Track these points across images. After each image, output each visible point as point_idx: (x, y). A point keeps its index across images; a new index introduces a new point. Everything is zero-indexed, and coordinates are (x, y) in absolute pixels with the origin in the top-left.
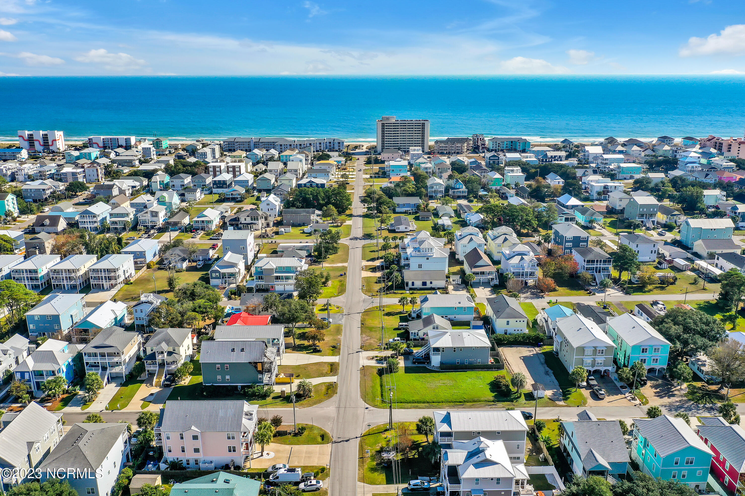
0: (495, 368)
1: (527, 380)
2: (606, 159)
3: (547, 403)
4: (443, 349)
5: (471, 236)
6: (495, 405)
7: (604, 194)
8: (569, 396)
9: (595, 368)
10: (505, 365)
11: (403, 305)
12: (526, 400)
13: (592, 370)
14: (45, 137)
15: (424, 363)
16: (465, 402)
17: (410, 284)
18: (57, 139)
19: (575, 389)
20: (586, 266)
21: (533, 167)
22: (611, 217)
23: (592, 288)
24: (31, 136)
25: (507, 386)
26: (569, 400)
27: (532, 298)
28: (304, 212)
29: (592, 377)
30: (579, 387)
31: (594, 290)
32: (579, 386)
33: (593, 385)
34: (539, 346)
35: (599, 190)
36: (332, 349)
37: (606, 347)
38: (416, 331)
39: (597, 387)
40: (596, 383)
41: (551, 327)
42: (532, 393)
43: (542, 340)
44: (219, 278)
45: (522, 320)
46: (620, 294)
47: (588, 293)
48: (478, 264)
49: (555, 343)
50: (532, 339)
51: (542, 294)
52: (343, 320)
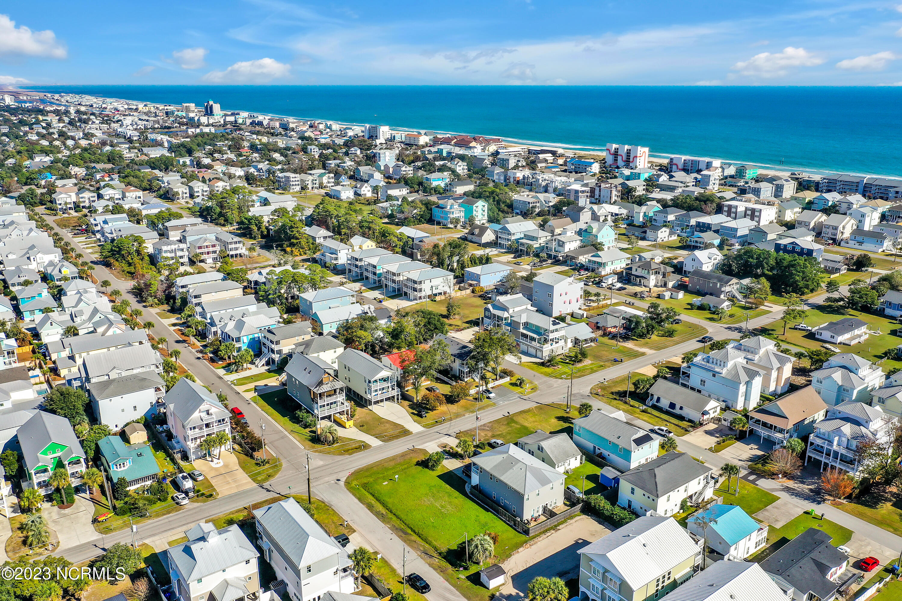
5: (839, 369)
14: (629, 152)
16: (417, 534)
17: (655, 398)
18: (638, 155)
24: (617, 150)
44: (490, 318)
52: (507, 402)
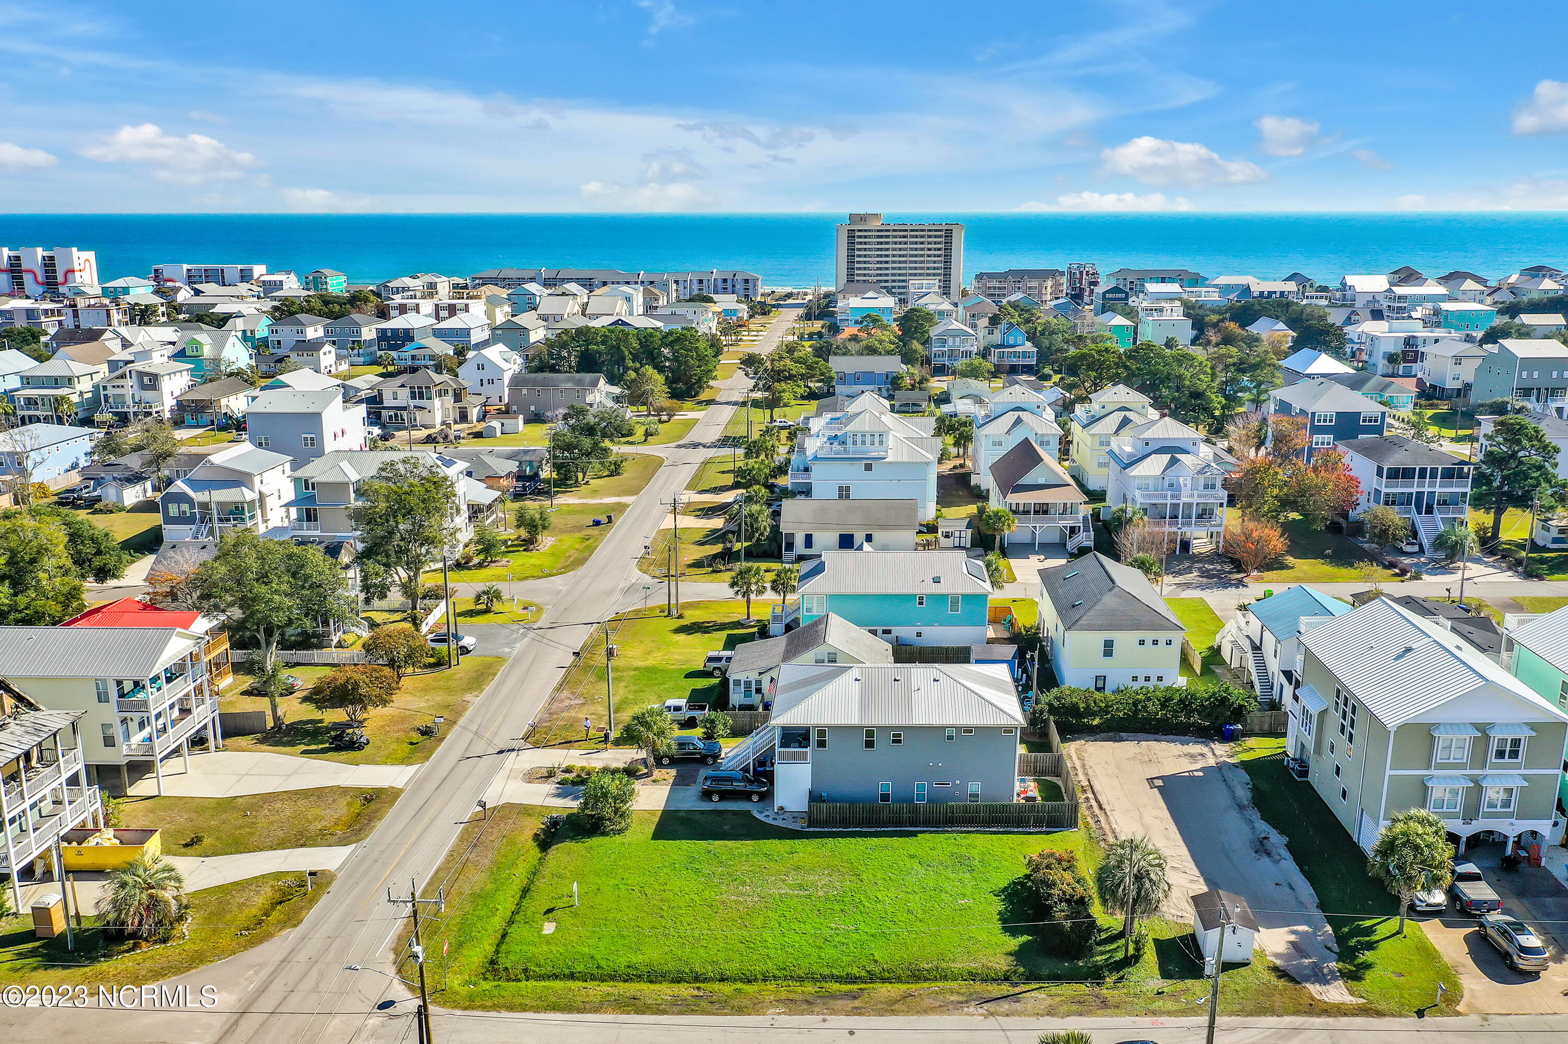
0: (1039, 822)
1: (1171, 876)
2: (1400, 297)
3: (1266, 992)
4: (822, 733)
5: (1017, 414)
6: (1014, 997)
7: (1406, 361)
8: (1368, 956)
9: (1479, 825)
10: (1083, 810)
11: (746, 594)
12: (1166, 974)
13: (1465, 831)
15: (746, 796)
16: (872, 978)
17: (799, 541)
18: (77, 267)
19: (1393, 924)
20: (1384, 490)
21: (1214, 311)
22: (1432, 406)
23: (1407, 561)
24: (15, 262)
25: (1079, 905)
26: (1369, 975)
27: (1202, 587)
28: (568, 380)
29: (1470, 868)
30: (1414, 911)
31: (1416, 565)
32: (1412, 908)
33: (1479, 904)
34: (1228, 737)
35: (1392, 349)
36: (416, 737)
37: (1533, 726)
38: (753, 676)
39: (1494, 917)
40: (1495, 897)
41: (1274, 666)
42: (1193, 936)
43: (1239, 713)
44: (190, 520)
46: (1507, 577)
47: (1396, 575)
48: (1026, 480)
49: (1293, 726)
50: (1201, 710)
51: (1239, 576)
52: (518, 645)
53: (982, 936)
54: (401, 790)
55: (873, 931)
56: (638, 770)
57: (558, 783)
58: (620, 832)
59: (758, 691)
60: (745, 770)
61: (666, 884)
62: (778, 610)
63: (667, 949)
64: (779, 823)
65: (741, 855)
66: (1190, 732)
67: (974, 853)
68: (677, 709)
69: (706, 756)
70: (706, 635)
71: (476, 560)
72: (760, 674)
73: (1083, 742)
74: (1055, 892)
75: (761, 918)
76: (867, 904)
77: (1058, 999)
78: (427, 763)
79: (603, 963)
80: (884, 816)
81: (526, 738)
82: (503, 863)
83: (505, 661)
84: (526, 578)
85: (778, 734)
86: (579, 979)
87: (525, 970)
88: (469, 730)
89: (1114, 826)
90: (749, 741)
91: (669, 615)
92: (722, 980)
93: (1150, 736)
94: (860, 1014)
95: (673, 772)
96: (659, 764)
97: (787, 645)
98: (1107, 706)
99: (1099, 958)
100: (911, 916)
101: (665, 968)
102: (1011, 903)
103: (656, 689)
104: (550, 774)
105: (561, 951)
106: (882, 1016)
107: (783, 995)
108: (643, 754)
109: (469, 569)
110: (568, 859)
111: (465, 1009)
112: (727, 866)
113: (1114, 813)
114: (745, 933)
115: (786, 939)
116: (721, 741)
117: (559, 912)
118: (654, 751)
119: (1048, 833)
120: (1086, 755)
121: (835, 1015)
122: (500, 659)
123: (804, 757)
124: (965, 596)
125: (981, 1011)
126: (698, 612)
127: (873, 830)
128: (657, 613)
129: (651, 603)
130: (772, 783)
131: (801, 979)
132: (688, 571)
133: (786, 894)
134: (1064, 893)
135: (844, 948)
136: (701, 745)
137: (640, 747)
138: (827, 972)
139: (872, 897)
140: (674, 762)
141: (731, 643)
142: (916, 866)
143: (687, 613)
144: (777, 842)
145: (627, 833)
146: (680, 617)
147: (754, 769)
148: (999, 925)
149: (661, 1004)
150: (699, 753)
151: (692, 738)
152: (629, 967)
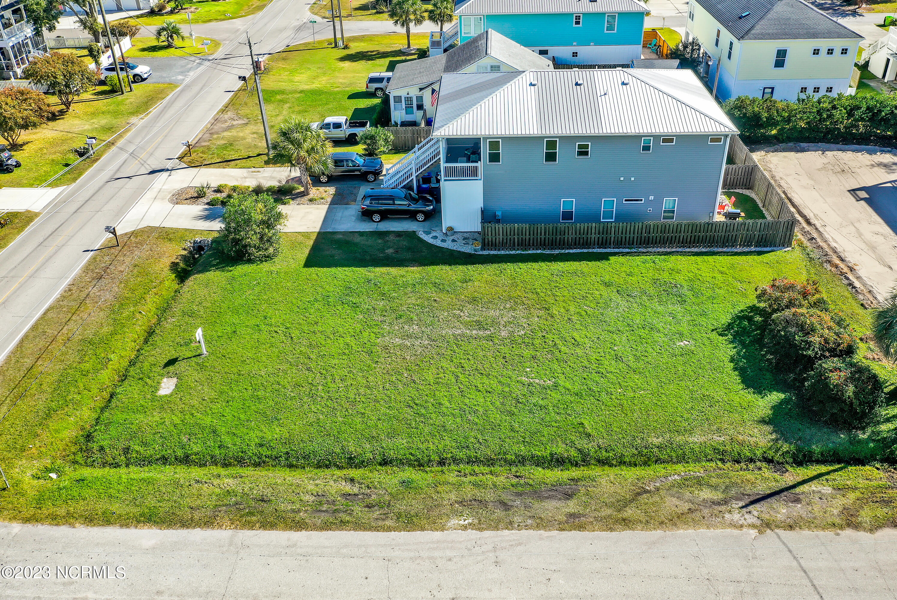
4: (494, 145)
6: (790, 492)
11: (405, 23)
15: (412, 215)
36: (71, 158)
38: (414, 92)
45: (838, 44)
52: (191, 73)
53: (719, 394)
54: (37, 215)
55: (577, 388)
56: (294, 189)
57: (208, 204)
58: (268, 258)
59: (420, 107)
60: (409, 187)
61: (316, 323)
62: (437, 38)
63: (312, 418)
64: (448, 245)
65: (405, 286)
66: (871, 141)
67: (680, 279)
68: (337, 126)
69: (367, 173)
70: (370, 62)
71: (168, 8)
72: (421, 89)
73: (763, 153)
74: (815, 339)
75: (433, 370)
76: (563, 349)
77: (852, 496)
78: (74, 185)
79: (227, 440)
80: (570, 237)
81: (180, 158)
82: (127, 298)
83: (176, 87)
84: (210, 21)
85: (442, 147)
86: (196, 464)
87: (127, 450)
88: (126, 151)
89: (833, 244)
90: (410, 156)
91: (336, 46)
92: (385, 462)
93: (832, 145)
94: (581, 527)
95: (331, 190)
96: (316, 181)
97: (447, 62)
98: (789, 117)
99: (884, 427)
100: (621, 365)
101: (309, 448)
102: (743, 343)
103: (320, 109)
104: (200, 195)
105: (177, 421)
106: (611, 530)
107: (469, 492)
108: (296, 173)
109: (162, 15)
110: (206, 292)
111: (27, 520)
112: (391, 299)
113: (827, 228)
114: (414, 393)
115: (467, 401)
116: (383, 158)
117: (182, 363)
118: (308, 169)
119: (760, 253)
120: (771, 166)
121: (545, 528)
122: (173, 85)
123: (474, 172)
124: (622, 14)
125: (750, 519)
126: (362, 44)
127: (557, 252)
128: (325, 45)
129: (319, 37)
130: (438, 200)
131: (490, 462)
132: (353, 13)
133: (463, 335)
134: (826, 341)
135: (542, 414)
136: (360, 161)
137: (293, 165)
138: (523, 450)
139: (568, 339)
140: (332, 180)
141: (391, 67)
142: (615, 296)
143: (352, 45)
144: (447, 268)
145: (276, 259)
146: (346, 47)
147: (419, 187)
148: (735, 377)
149: (299, 511)
150: (359, 170)
151: (351, 154)
152: (261, 445)
